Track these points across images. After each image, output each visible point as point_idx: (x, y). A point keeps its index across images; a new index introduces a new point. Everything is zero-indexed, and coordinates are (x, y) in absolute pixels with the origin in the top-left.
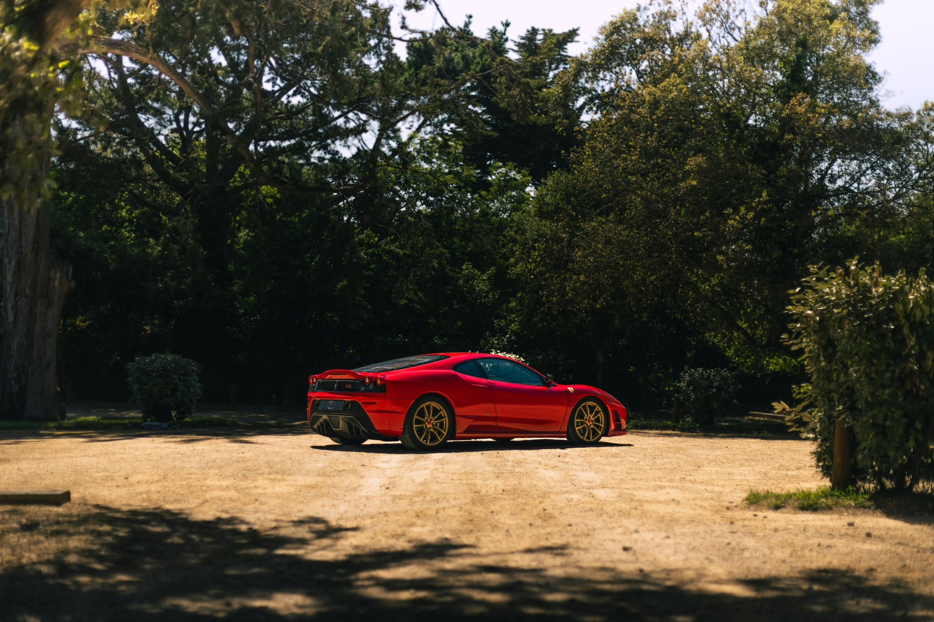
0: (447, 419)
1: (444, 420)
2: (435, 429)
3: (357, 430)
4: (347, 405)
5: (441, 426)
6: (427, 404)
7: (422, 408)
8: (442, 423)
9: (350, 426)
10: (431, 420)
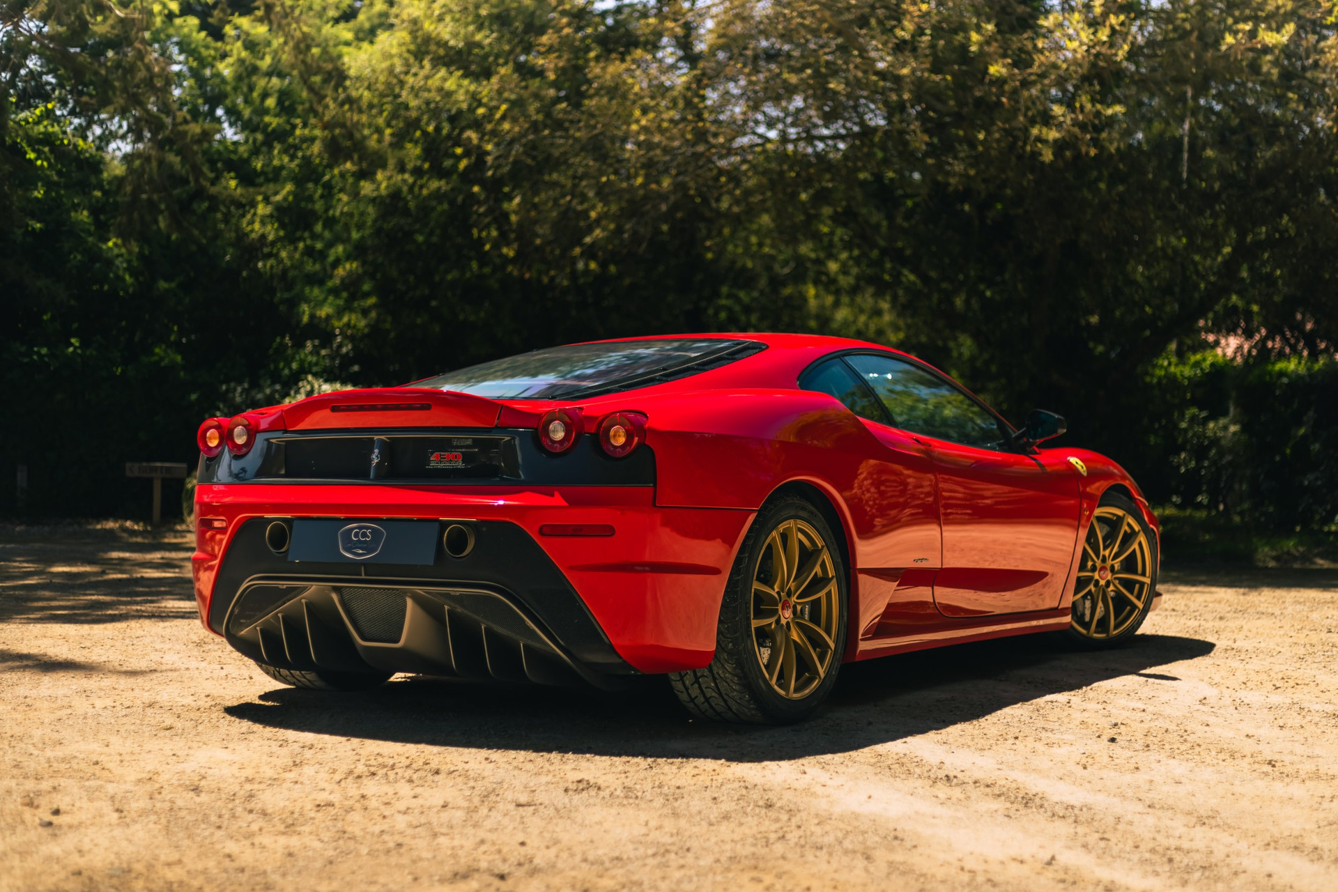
0: (833, 587)
1: (822, 594)
2: (800, 626)
3: (505, 650)
4: (458, 541)
5: (815, 618)
6: (782, 527)
7: (770, 547)
8: (816, 605)
9: (464, 634)
10: (789, 594)
